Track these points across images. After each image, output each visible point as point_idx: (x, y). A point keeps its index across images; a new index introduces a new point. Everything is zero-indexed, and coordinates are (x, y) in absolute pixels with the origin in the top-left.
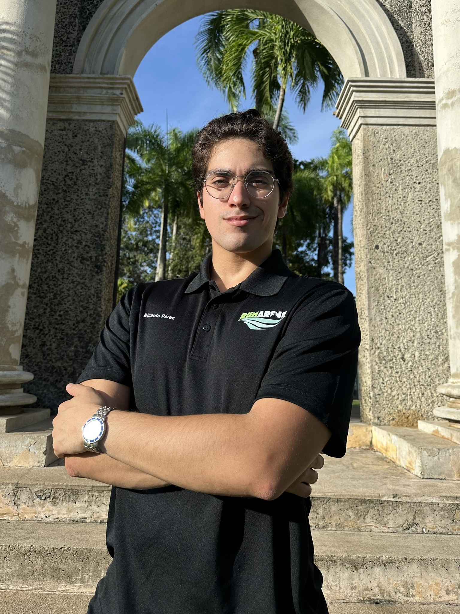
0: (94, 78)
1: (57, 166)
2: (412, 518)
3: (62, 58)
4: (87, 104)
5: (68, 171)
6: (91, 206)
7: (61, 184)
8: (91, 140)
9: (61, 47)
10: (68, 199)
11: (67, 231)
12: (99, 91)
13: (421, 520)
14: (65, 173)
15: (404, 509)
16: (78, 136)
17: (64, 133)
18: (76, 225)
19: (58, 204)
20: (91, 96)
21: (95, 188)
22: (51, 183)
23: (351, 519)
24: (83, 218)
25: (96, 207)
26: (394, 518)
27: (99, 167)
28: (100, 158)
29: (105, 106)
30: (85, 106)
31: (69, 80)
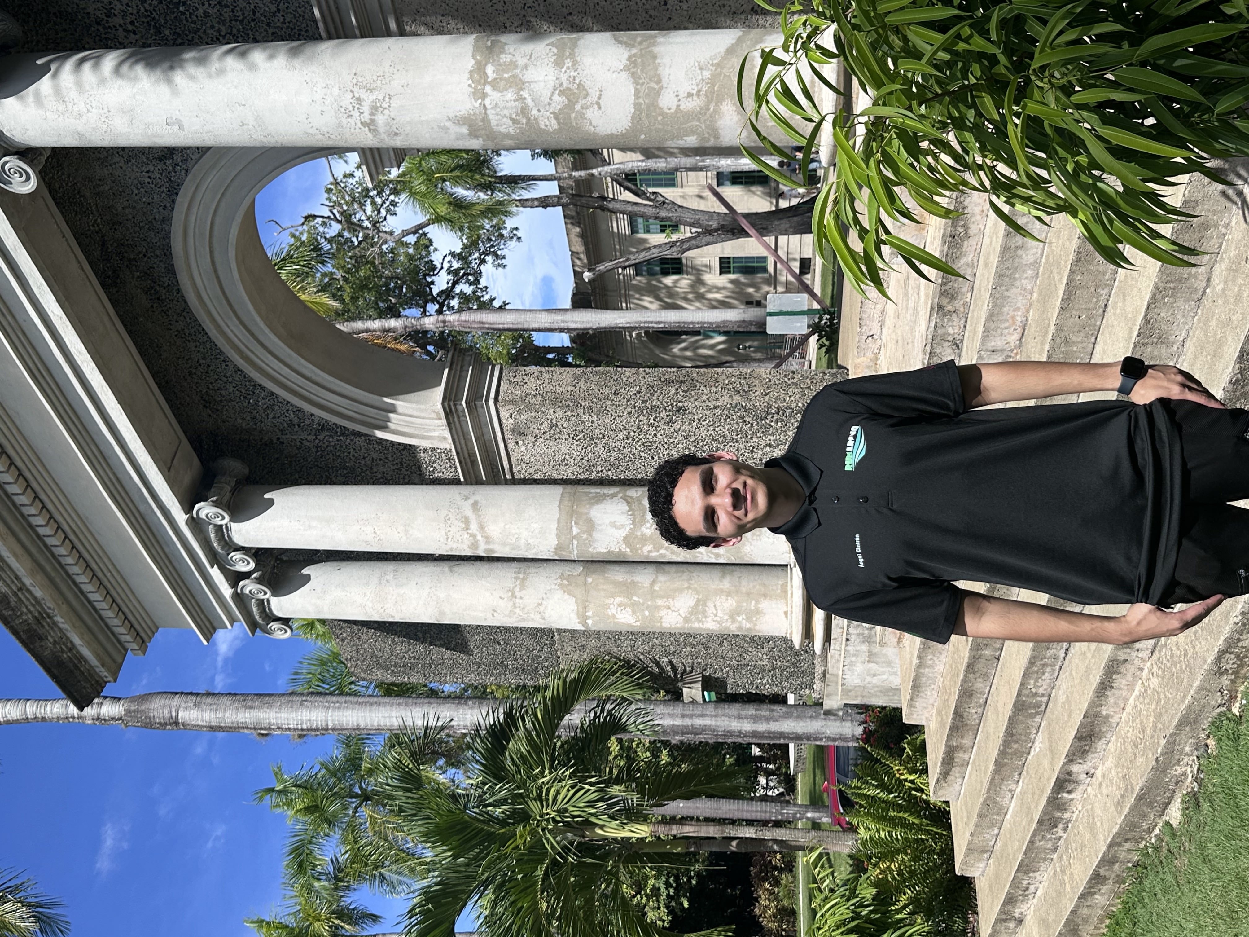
21: (584, 416)
27: (557, 414)
30: (485, 430)
31: (459, 450)
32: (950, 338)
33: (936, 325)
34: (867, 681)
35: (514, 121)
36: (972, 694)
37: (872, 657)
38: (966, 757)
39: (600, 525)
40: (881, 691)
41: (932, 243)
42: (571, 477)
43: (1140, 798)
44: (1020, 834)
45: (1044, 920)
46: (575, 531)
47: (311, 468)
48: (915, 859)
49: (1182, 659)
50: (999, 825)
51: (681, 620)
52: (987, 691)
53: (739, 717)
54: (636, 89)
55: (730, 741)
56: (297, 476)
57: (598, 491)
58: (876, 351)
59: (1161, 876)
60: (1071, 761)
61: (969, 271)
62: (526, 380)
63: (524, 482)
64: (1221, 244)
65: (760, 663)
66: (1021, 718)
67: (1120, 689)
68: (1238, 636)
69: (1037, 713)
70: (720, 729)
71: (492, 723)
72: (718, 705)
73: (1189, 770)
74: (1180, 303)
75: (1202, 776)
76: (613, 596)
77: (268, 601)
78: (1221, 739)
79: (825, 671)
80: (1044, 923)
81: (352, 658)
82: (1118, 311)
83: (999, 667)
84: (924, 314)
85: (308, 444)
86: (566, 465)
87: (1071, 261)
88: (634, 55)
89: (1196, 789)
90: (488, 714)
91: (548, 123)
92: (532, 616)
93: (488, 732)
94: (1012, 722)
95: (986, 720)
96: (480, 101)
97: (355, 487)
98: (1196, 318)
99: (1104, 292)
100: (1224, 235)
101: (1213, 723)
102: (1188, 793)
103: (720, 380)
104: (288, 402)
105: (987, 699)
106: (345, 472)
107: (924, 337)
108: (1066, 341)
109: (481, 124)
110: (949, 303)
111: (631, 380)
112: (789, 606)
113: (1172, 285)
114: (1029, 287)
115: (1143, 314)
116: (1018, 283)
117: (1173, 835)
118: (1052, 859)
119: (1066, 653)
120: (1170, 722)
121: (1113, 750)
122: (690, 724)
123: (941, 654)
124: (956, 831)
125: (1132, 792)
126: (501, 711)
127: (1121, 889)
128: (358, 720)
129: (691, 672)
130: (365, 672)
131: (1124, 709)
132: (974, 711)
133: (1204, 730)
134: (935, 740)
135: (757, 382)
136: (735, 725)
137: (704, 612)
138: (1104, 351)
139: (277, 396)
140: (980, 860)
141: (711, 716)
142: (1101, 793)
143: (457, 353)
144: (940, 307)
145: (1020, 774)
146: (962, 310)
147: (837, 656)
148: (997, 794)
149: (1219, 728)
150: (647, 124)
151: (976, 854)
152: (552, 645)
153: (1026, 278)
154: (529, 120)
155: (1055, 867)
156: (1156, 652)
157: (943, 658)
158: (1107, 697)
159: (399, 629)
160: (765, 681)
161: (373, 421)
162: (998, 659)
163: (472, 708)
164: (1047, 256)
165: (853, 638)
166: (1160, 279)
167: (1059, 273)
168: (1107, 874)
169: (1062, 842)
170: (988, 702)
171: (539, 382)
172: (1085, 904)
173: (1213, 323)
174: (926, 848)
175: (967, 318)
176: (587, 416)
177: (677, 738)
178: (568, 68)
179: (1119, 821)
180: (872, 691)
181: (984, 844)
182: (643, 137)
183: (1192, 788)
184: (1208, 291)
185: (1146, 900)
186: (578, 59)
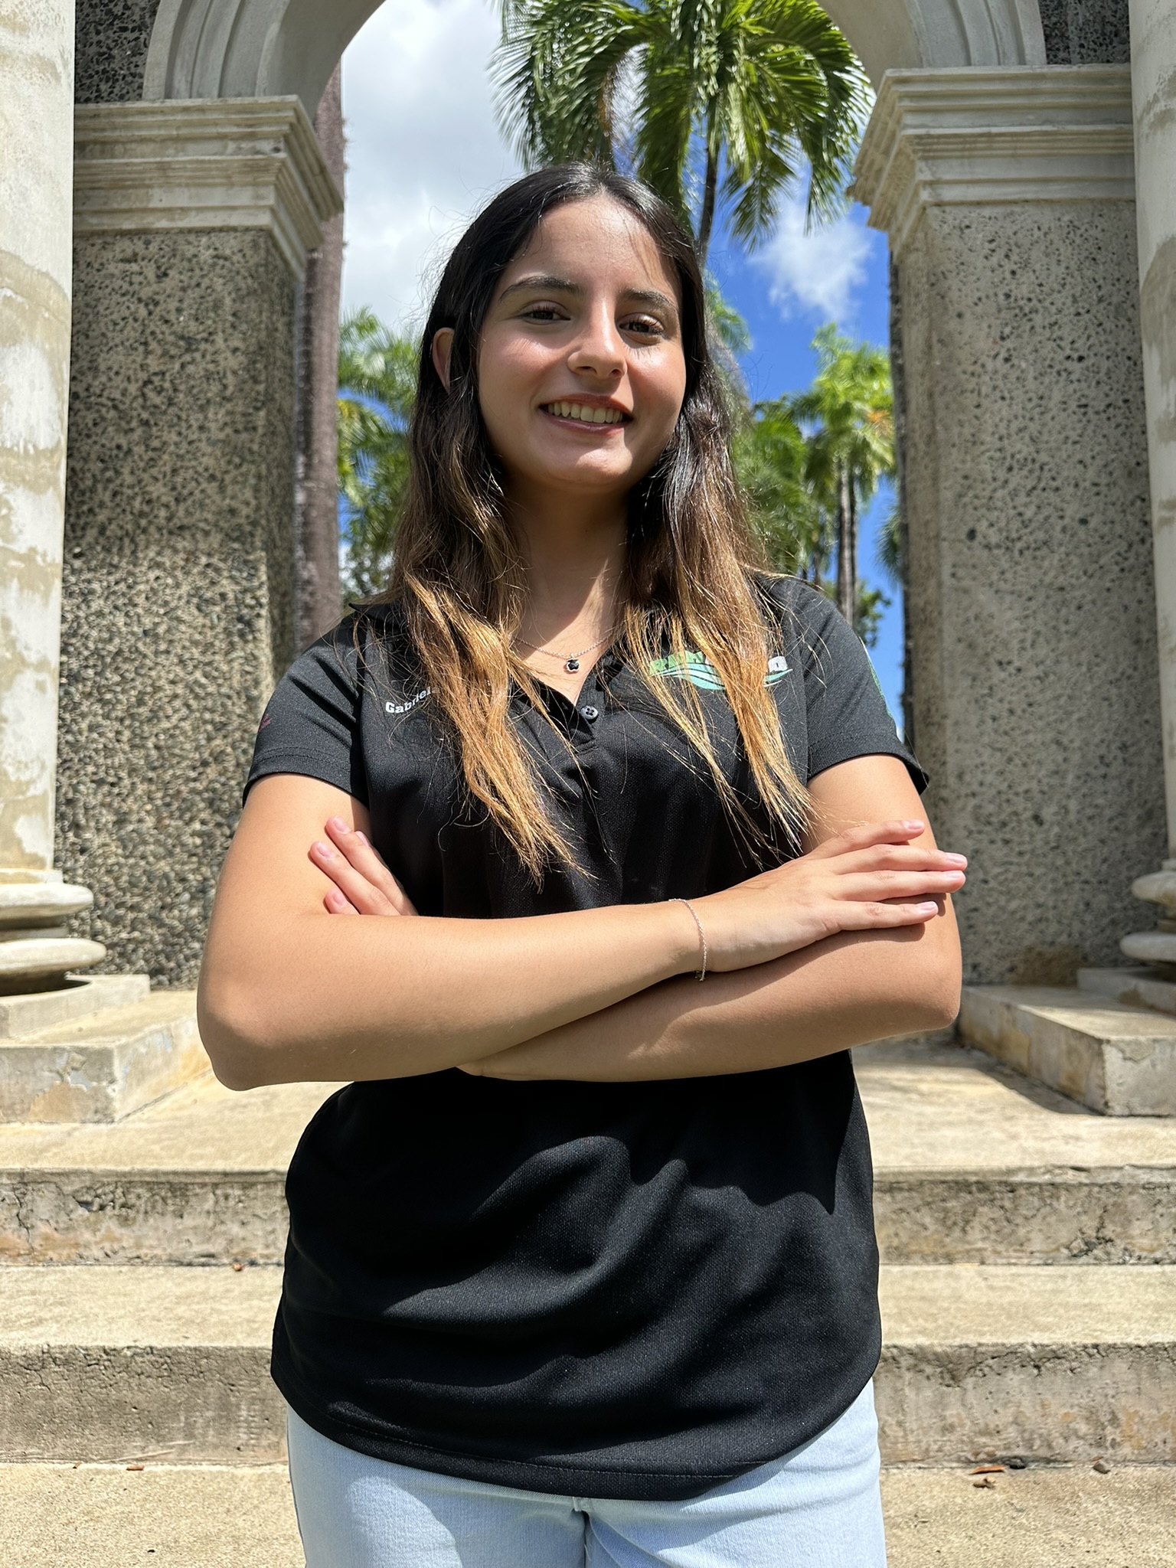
0: (201, 110)
1: (121, 358)
2: (1096, 1223)
3: (115, 65)
4: (187, 185)
5: (152, 370)
6: (216, 459)
7: (135, 405)
8: (205, 282)
9: (110, 33)
10: (156, 443)
11: (159, 529)
12: (216, 146)
13: (1119, 1230)
14: (143, 376)
15: (1071, 1203)
16: (171, 273)
17: (135, 267)
18: (181, 513)
19: (130, 459)
20: (198, 162)
21: (222, 411)
22: (110, 404)
23: (927, 1233)
24: (197, 492)
25: (229, 462)
26: (1044, 1228)
27: (229, 354)
28: (230, 331)
29: (237, 188)
30: (182, 191)
31: (136, 119)
62: (285, 317)
171: (284, 339)
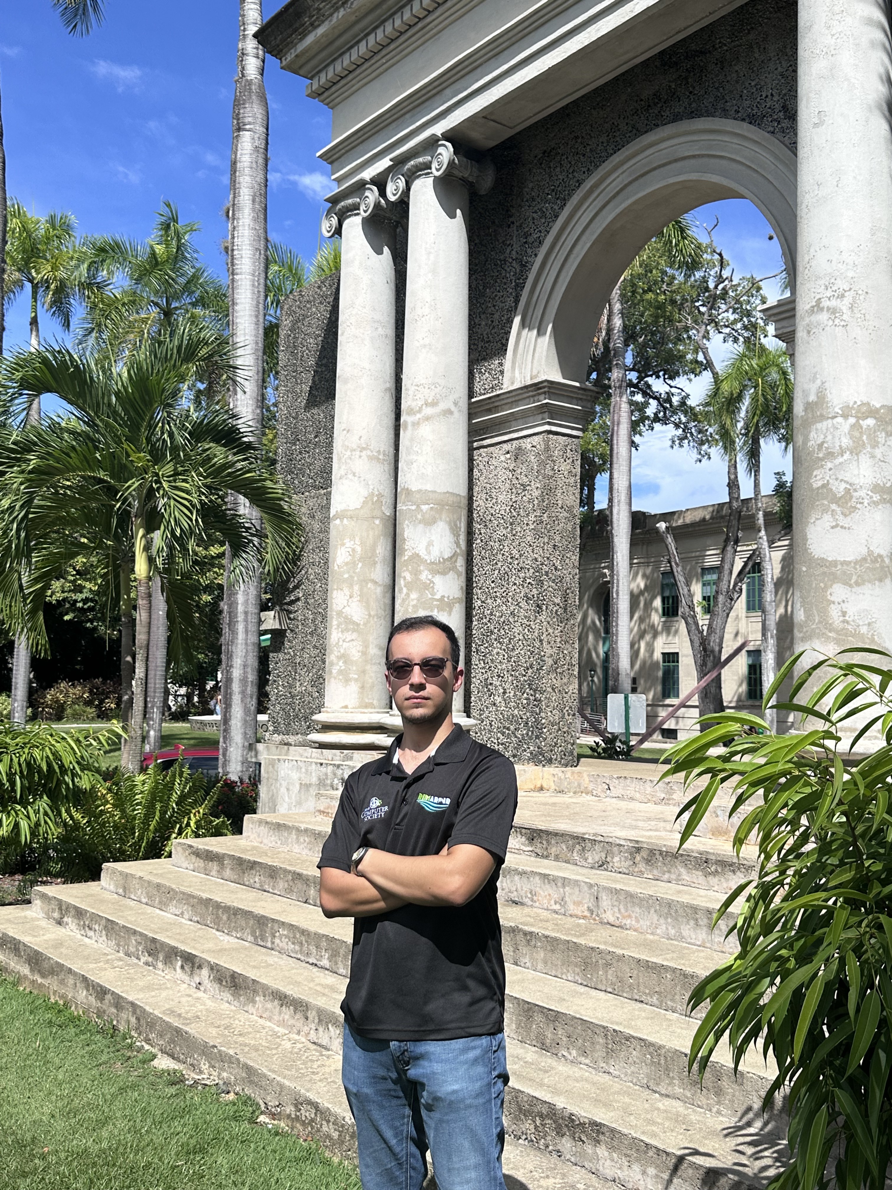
0: (520, 389)
5: (513, 500)
7: (508, 516)
17: (509, 456)
18: (521, 561)
20: (521, 410)
21: (533, 516)
27: (535, 490)
30: (520, 421)
31: (502, 397)
32: (609, 859)
33: (621, 845)
34: (283, 782)
35: (820, 446)
36: (272, 878)
37: (305, 787)
38: (214, 873)
39: (430, 531)
40: (273, 795)
41: (700, 842)
42: (475, 504)
43: (178, 1031)
44: (142, 922)
45: (61, 944)
46: (425, 508)
47: (485, 255)
48: (116, 827)
49: (310, 1070)
50: (150, 903)
51: (339, 608)
52: (276, 892)
53: (245, 666)
54: (850, 562)
55: (223, 657)
56: (477, 241)
57: (463, 529)
58: (595, 793)
59: (106, 1050)
60: (212, 969)
61: (673, 877)
62: (568, 461)
63: (471, 460)
64: (702, 1108)
65: (298, 684)
66: (251, 922)
67: (280, 1013)
68: (332, 1120)
69: (256, 938)
70: (234, 648)
71: (241, 430)
72: (256, 646)
73: (205, 1076)
74: (645, 1070)
75: (200, 1088)
76: (362, 544)
77: (358, 214)
78: (234, 1104)
79: (291, 745)
80: (59, 944)
81: (303, 296)
82: (637, 1013)
83: (299, 903)
84: (632, 834)
85: (508, 251)
86: (487, 500)
87: (684, 969)
88: (883, 561)
89: (187, 1082)
90: (250, 426)
91: (818, 478)
92: (343, 467)
93: (233, 426)
94: (247, 914)
95: (248, 891)
96: (840, 412)
97: (466, 297)
98: (631, 1085)
99: (655, 1000)
100: (710, 1110)
101: (249, 1098)
102: (183, 1075)
103: (568, 646)
104: (548, 233)
105: (268, 892)
106: (481, 288)
107: (610, 835)
108: (608, 965)
109: (818, 413)
110: (643, 858)
111: (567, 561)
112: (353, 710)
113: (662, 1062)
114: (658, 931)
115: (635, 1035)
116: (662, 921)
117: (144, 1062)
118: (118, 952)
119: (312, 964)
120: (250, 1059)
121: (222, 1007)
122: (239, 619)
123: (310, 850)
124: (143, 864)
125: (183, 1024)
126: (251, 439)
127: (91, 1014)
128: (242, 303)
129: (290, 619)
130: (289, 309)
131: (261, 1017)
132: (257, 880)
133: (243, 1090)
134: (229, 844)
135: (565, 680)
136: (238, 662)
137: (347, 630)
138: (598, 1000)
139: (554, 221)
140: (117, 887)
141: (246, 639)
142: (182, 996)
143: (594, 394)
144: (638, 850)
145: (198, 922)
146: (636, 870)
147: (306, 754)
148: (179, 901)
149: (245, 1103)
150: (816, 573)
151: (122, 882)
152: (315, 487)
153: (667, 929)
154: (822, 459)
155: (111, 954)
156: (315, 1047)
157: (306, 851)
158: (272, 1001)
159: (330, 341)
160: (280, 688)
161: (530, 314)
162: (306, 902)
163: (253, 412)
164: (688, 948)
165: (323, 769)
166: (668, 1051)
167: (672, 959)
168: (107, 1001)
169: (136, 961)
170: (265, 893)
171: (566, 472)
172: (78, 982)
173: (627, 1100)
174: (127, 837)
175: (628, 874)
176: (533, 519)
177: (226, 607)
178: (871, 497)
179: (156, 1012)
180: (273, 787)
181: (132, 890)
182: (804, 569)
183: (188, 1079)
184: (657, 1095)
185: (82, 1037)
186: (880, 507)
